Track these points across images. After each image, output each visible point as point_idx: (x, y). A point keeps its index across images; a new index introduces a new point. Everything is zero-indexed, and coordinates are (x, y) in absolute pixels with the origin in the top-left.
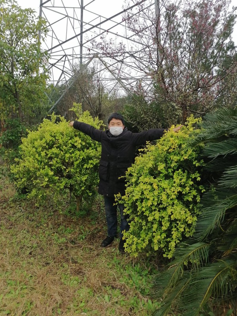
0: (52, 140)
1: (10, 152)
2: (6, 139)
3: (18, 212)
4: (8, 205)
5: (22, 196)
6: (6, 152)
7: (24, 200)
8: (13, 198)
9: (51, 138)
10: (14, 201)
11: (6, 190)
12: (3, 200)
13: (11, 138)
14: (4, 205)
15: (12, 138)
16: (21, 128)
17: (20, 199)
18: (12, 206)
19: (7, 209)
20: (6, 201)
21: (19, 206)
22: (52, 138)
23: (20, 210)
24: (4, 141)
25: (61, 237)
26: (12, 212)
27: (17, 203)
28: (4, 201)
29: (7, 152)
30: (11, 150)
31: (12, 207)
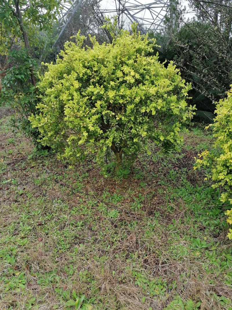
0: (86, 73)
1: (21, 96)
2: (12, 79)
3: (43, 173)
4: (28, 164)
5: (43, 153)
6: (15, 97)
7: (46, 157)
8: (32, 155)
9: (84, 70)
10: (34, 159)
11: (20, 145)
12: (20, 159)
13: (19, 77)
14: (23, 165)
15: (22, 78)
16: (30, 62)
17: (40, 155)
18: (32, 165)
19: (27, 170)
20: (24, 159)
21: (41, 165)
22: (86, 69)
23: (45, 171)
24: (11, 82)
25: (110, 208)
26: (35, 174)
27: (39, 161)
28: (22, 159)
29: (17, 97)
30: (21, 95)
31: (33, 167)
